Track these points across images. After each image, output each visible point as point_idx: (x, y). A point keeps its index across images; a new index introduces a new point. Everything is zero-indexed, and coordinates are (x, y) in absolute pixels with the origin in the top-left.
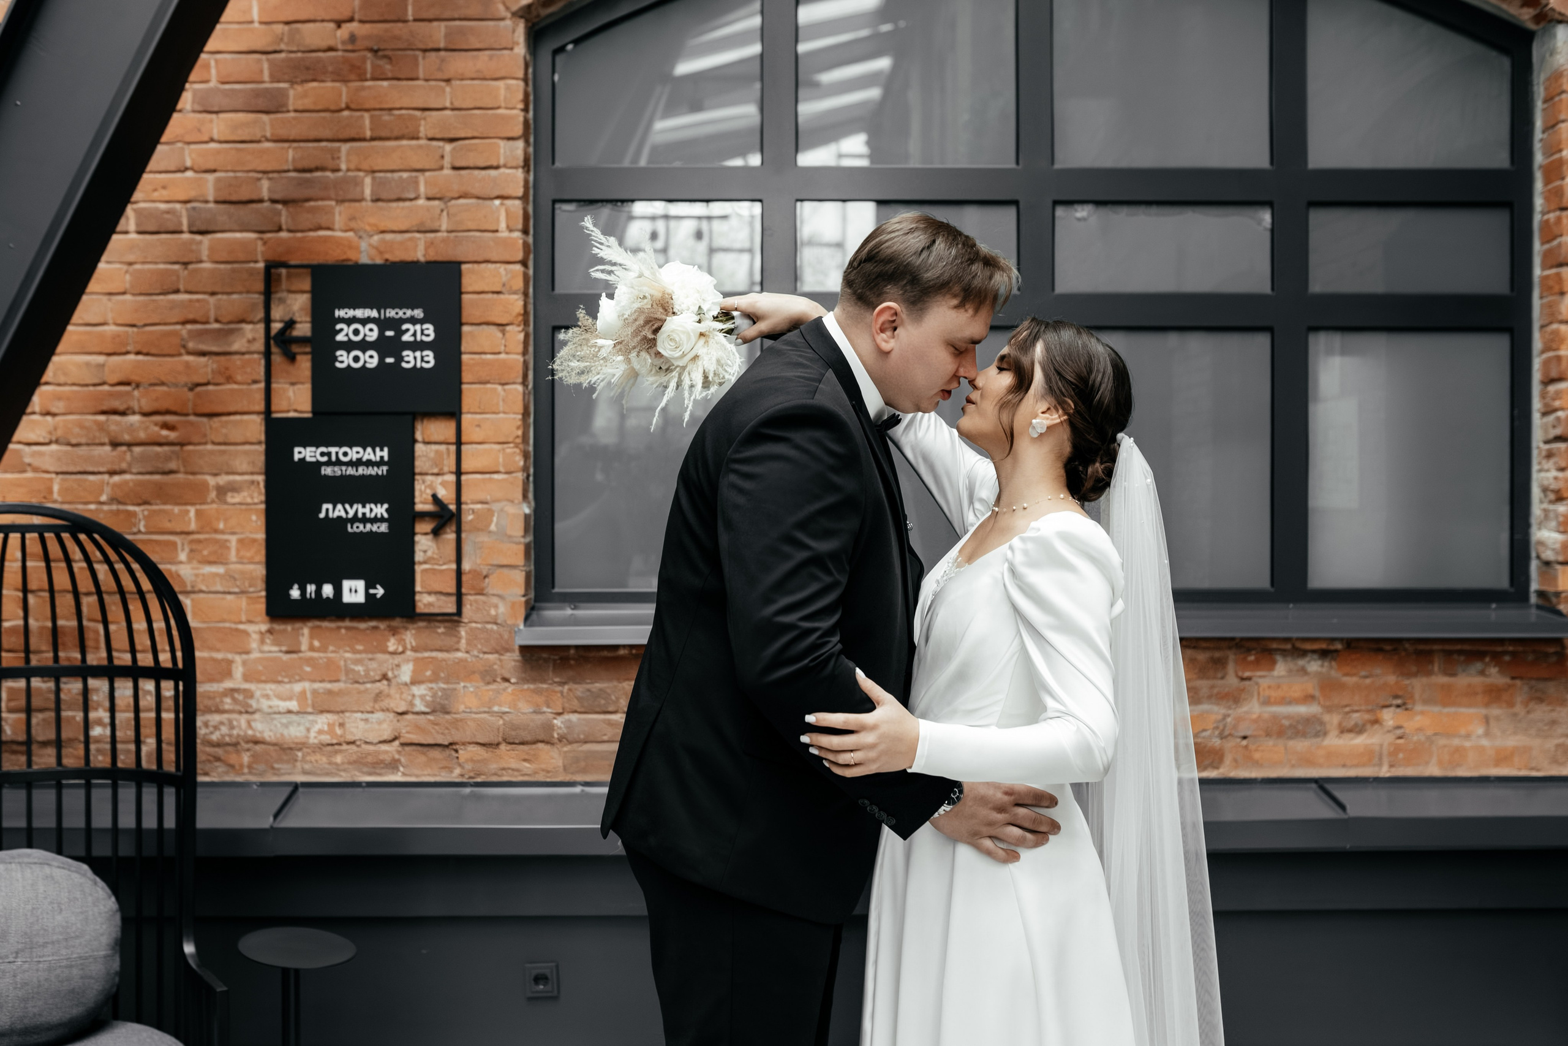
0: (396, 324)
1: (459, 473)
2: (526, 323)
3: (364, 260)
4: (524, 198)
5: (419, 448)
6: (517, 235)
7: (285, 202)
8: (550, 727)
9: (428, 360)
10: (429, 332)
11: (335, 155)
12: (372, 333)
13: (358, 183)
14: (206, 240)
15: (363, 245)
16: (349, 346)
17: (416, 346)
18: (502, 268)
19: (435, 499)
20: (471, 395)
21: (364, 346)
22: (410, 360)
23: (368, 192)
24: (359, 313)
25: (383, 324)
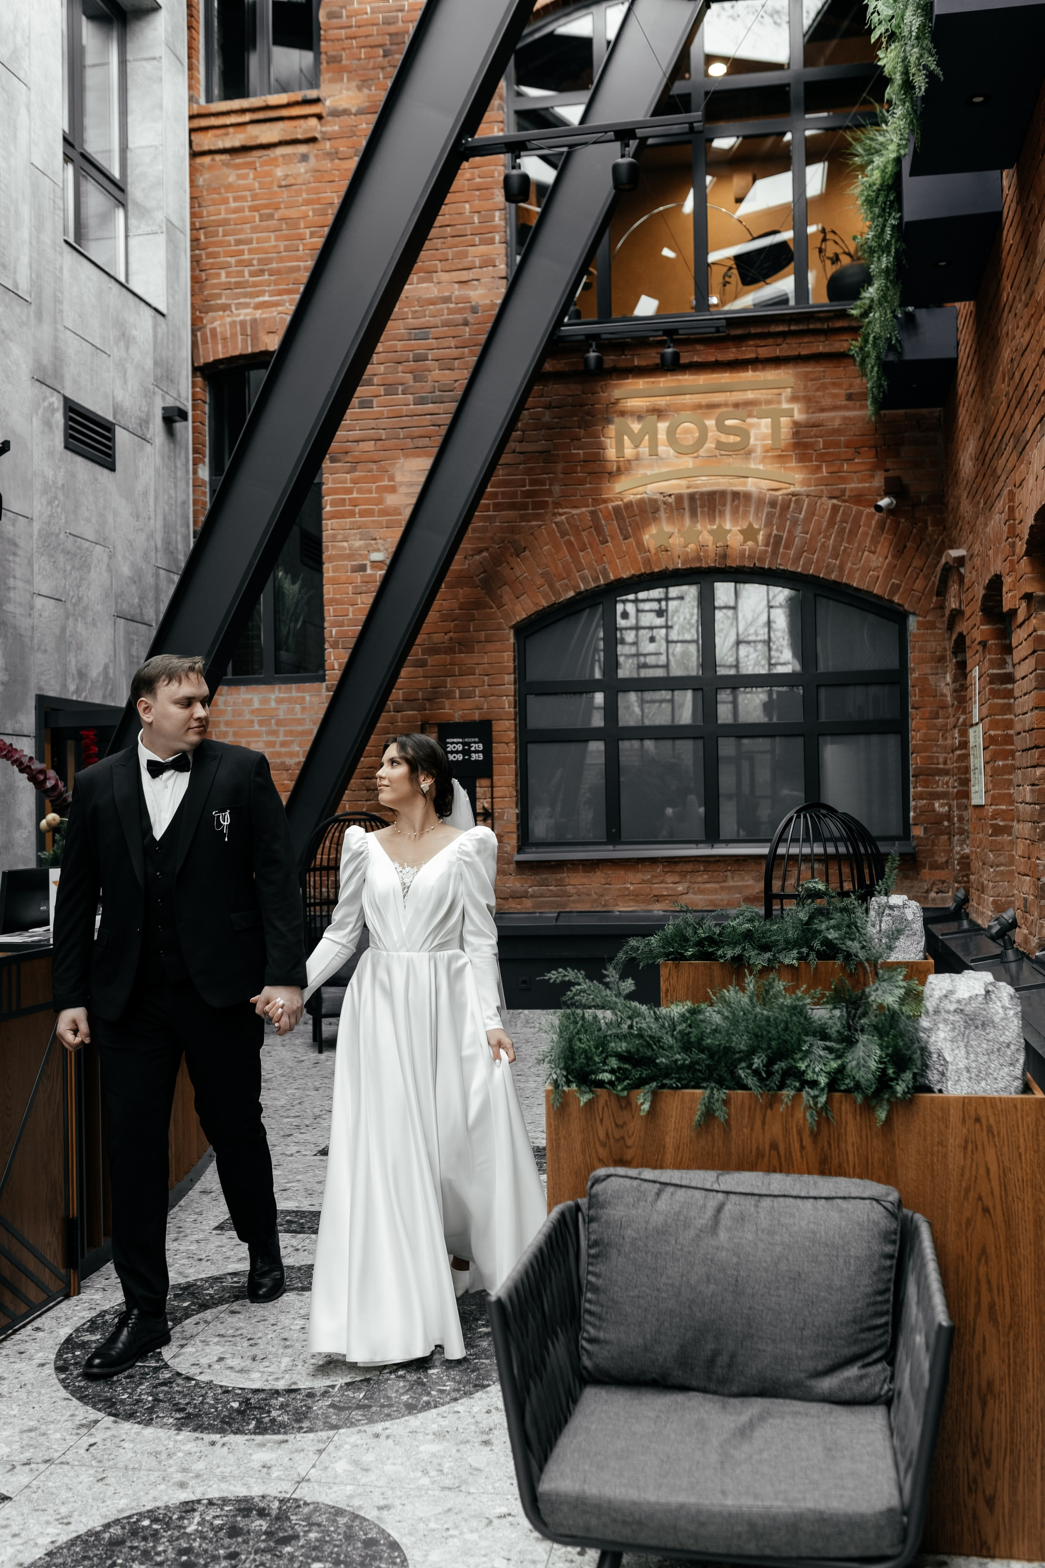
0: (469, 744)
1: (492, 798)
2: (516, 742)
3: (457, 720)
4: (515, 696)
5: (478, 789)
6: (512, 710)
7: (428, 700)
8: (527, 892)
9: (481, 757)
10: (481, 747)
11: (445, 682)
12: (460, 747)
13: (454, 692)
14: (399, 714)
15: (456, 715)
16: (452, 752)
17: (476, 752)
18: (507, 722)
19: (484, 808)
20: (496, 768)
21: (457, 752)
22: (474, 757)
23: (457, 695)
24: (455, 740)
25: (464, 744)
